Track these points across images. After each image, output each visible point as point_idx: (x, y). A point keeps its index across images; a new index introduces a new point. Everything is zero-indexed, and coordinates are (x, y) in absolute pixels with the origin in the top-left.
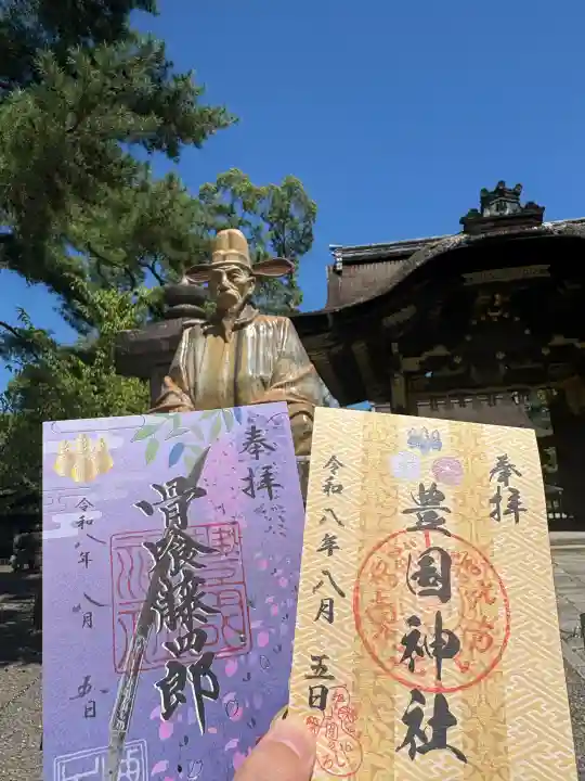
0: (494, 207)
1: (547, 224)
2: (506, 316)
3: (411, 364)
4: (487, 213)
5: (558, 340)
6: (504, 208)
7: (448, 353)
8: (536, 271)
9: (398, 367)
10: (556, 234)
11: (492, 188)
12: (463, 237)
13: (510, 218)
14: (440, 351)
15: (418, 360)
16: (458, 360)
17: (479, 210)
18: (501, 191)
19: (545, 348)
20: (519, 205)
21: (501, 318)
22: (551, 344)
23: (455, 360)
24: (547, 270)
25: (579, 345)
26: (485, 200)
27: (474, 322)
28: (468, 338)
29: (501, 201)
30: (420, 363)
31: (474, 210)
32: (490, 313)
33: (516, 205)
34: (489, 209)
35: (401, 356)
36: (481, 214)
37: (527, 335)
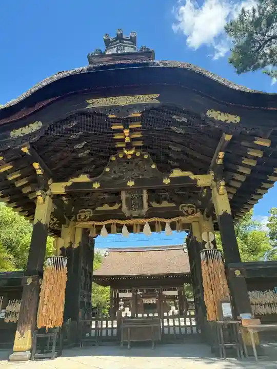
0: (116, 49)
1: (156, 61)
3: (58, 188)
4: (109, 52)
5: (177, 173)
6: (123, 49)
7: (88, 180)
8: (148, 99)
9: (46, 188)
10: (161, 65)
12: (86, 67)
13: (126, 54)
14: (84, 178)
15: (64, 184)
16: (96, 186)
17: (103, 50)
18: (120, 38)
19: (166, 179)
20: (135, 49)
21: (134, 155)
22: (172, 175)
23: (94, 186)
24: (157, 99)
25: (193, 177)
26: (108, 43)
27: (113, 158)
28: (107, 170)
29: (120, 46)
30: (66, 187)
31: (100, 50)
32: (126, 152)
33: (132, 48)
34: (111, 50)
35: (51, 180)
36: (104, 53)
37: (154, 170)
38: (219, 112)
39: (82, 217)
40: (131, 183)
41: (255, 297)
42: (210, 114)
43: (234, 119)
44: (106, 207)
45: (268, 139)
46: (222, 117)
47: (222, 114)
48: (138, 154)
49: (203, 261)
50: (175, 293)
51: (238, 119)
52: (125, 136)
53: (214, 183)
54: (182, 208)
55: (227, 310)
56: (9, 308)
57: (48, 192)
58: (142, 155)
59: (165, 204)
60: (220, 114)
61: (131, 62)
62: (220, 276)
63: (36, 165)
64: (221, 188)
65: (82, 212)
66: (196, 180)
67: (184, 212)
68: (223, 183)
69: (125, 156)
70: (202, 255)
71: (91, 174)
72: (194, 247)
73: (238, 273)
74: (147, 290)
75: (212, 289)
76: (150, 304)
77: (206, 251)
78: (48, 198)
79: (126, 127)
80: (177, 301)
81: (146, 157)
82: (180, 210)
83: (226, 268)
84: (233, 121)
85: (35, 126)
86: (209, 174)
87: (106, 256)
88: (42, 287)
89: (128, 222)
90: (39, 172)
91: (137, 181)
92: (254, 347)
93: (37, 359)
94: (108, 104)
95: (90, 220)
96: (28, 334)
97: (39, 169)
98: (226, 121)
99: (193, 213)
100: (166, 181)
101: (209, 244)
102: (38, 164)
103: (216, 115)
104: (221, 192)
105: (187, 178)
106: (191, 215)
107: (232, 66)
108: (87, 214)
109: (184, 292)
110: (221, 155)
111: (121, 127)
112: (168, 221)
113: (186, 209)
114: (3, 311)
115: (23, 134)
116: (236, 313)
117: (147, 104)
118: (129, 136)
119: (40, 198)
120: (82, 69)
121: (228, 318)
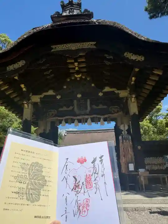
0: (68, 11)
1: (94, 20)
2: (84, 77)
3: (36, 99)
4: (64, 14)
5: (107, 89)
6: (73, 12)
7: (54, 94)
8: (89, 45)
9: (29, 99)
10: (97, 24)
14: (51, 93)
15: (40, 96)
16: (58, 97)
17: (61, 12)
18: (71, 3)
19: (101, 93)
20: (80, 11)
21: (81, 78)
22: (104, 90)
24: (94, 45)
25: (117, 92)
26: (64, 7)
27: (69, 80)
28: (65, 87)
29: (71, 9)
30: (41, 98)
31: (58, 12)
32: (76, 76)
33: (79, 11)
34: (65, 13)
35: (31, 94)
36: (61, 14)
37: (93, 87)
38: (132, 54)
39: (51, 115)
40: (79, 96)
41: (148, 160)
42: (126, 55)
43: (140, 58)
44: (65, 108)
45: (162, 70)
46: (133, 57)
47: (134, 55)
49: (121, 141)
51: (143, 59)
52: (76, 67)
53: (129, 96)
55: (131, 167)
57: (30, 101)
59: (101, 106)
60: (132, 55)
61: (78, 21)
63: (23, 86)
64: (133, 99)
65: (50, 111)
66: (118, 94)
67: (112, 112)
68: (134, 96)
69: (76, 78)
70: (120, 137)
73: (139, 147)
75: (124, 156)
77: (122, 136)
78: (30, 105)
79: (76, 61)
81: (88, 79)
82: (110, 110)
83: (133, 144)
84: (140, 60)
85: (21, 63)
86: (127, 89)
87: (65, 136)
89: (78, 117)
90: (24, 89)
94: (64, 48)
95: (54, 116)
97: (24, 88)
98: (136, 59)
99: (118, 112)
100: (101, 94)
101: (125, 131)
103: (130, 56)
104: (133, 101)
105: (113, 92)
106: (116, 113)
107: (147, 13)
108: (53, 112)
111: (73, 61)
112: (102, 117)
113: (113, 109)
115: (14, 68)
116: (136, 168)
118: (77, 67)
119: (26, 105)
120: (48, 26)
121: (132, 171)
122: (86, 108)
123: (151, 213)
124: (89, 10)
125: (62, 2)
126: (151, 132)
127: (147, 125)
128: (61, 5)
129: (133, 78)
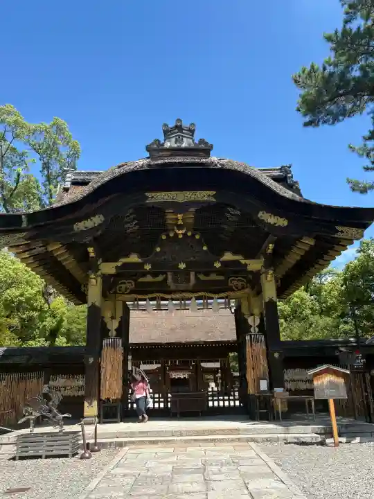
0: (174, 140)
1: (214, 158)
3: (109, 268)
4: (167, 145)
5: (228, 256)
6: (182, 141)
7: (140, 260)
8: (204, 196)
9: (97, 269)
10: (219, 166)
11: (171, 125)
12: (146, 161)
13: (185, 150)
14: (134, 258)
15: (115, 264)
16: (147, 267)
17: (162, 141)
18: (179, 128)
19: (217, 262)
20: (193, 141)
21: (185, 235)
22: (222, 259)
23: (145, 267)
24: (213, 196)
25: (243, 262)
26: (167, 133)
27: (164, 237)
28: (158, 249)
29: (179, 136)
30: (117, 267)
31: (158, 140)
32: (177, 231)
33: (191, 141)
34: (169, 141)
35: (101, 260)
36: (163, 145)
37: (205, 251)
38: (270, 214)
39: (123, 289)
40: (182, 266)
41: (289, 374)
42: (261, 216)
43: (283, 222)
44: (149, 278)
45: (314, 238)
46: (271, 219)
47: (272, 216)
48: (189, 234)
49: (248, 344)
50: (217, 365)
51: (286, 223)
53: (263, 270)
54: (231, 282)
55: (264, 385)
56: (51, 383)
57: (99, 273)
58: (193, 236)
59: (213, 277)
60: (270, 216)
62: (261, 357)
63: (91, 250)
64: (269, 276)
65: (122, 283)
66: (246, 265)
67: (234, 288)
68: (271, 272)
69: (176, 235)
70: (247, 338)
71: (141, 255)
72: (241, 325)
73: (276, 355)
74: (180, 362)
75: (253, 369)
76: (179, 379)
77: (251, 336)
78: (99, 279)
80: (219, 375)
81: (197, 237)
82: (230, 284)
83: (267, 350)
84: (281, 225)
85: (97, 220)
86: (259, 258)
88: (103, 364)
89: (174, 296)
90: (92, 255)
91: (189, 265)
92: (280, 413)
93: (104, 423)
94: (166, 199)
95: (130, 293)
96: (95, 403)
97: (93, 252)
98: (275, 224)
99: (243, 288)
100: (217, 265)
101: (255, 328)
102: (92, 248)
103: (266, 218)
104: (269, 279)
105: (237, 262)
106: (240, 290)
108: (128, 285)
109: (229, 364)
110: (271, 246)
112: (216, 297)
113: (235, 283)
114: (46, 386)
115: (86, 228)
116: (271, 387)
117: (204, 202)
118: (181, 220)
119: (94, 281)
120: (143, 165)
121: (264, 391)
122: (188, 280)
123: (285, 443)
124: (206, 141)
125: (166, 125)
126: (308, 312)
127: (299, 295)
128: (164, 130)
129: (271, 245)
